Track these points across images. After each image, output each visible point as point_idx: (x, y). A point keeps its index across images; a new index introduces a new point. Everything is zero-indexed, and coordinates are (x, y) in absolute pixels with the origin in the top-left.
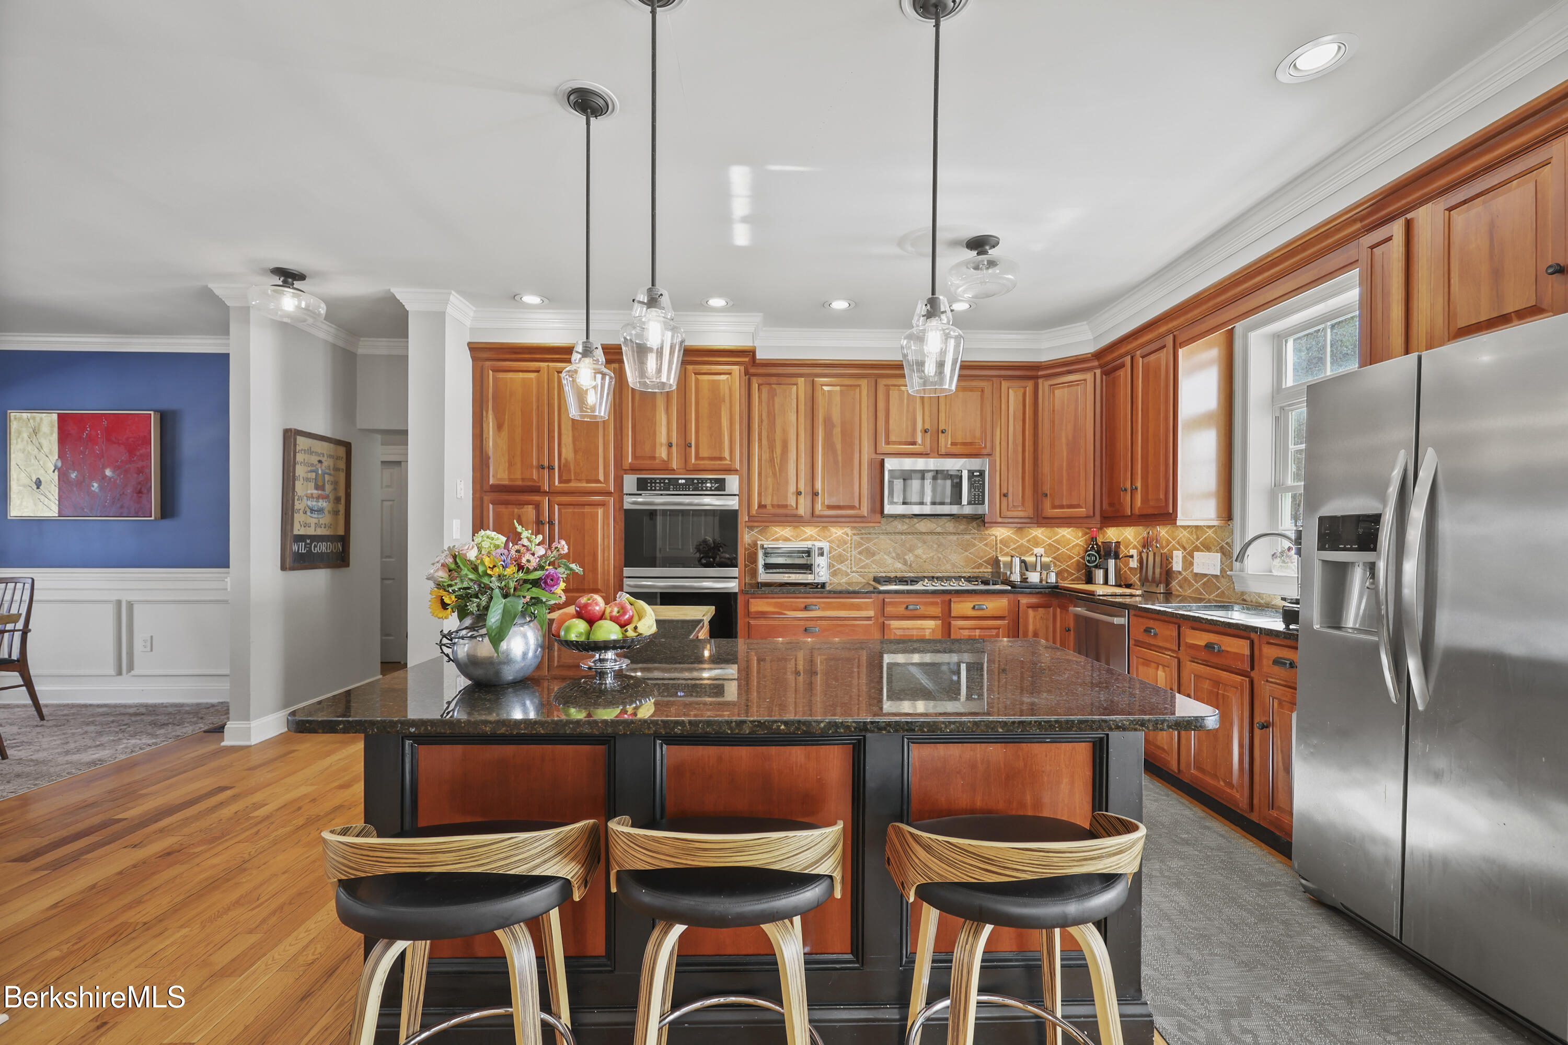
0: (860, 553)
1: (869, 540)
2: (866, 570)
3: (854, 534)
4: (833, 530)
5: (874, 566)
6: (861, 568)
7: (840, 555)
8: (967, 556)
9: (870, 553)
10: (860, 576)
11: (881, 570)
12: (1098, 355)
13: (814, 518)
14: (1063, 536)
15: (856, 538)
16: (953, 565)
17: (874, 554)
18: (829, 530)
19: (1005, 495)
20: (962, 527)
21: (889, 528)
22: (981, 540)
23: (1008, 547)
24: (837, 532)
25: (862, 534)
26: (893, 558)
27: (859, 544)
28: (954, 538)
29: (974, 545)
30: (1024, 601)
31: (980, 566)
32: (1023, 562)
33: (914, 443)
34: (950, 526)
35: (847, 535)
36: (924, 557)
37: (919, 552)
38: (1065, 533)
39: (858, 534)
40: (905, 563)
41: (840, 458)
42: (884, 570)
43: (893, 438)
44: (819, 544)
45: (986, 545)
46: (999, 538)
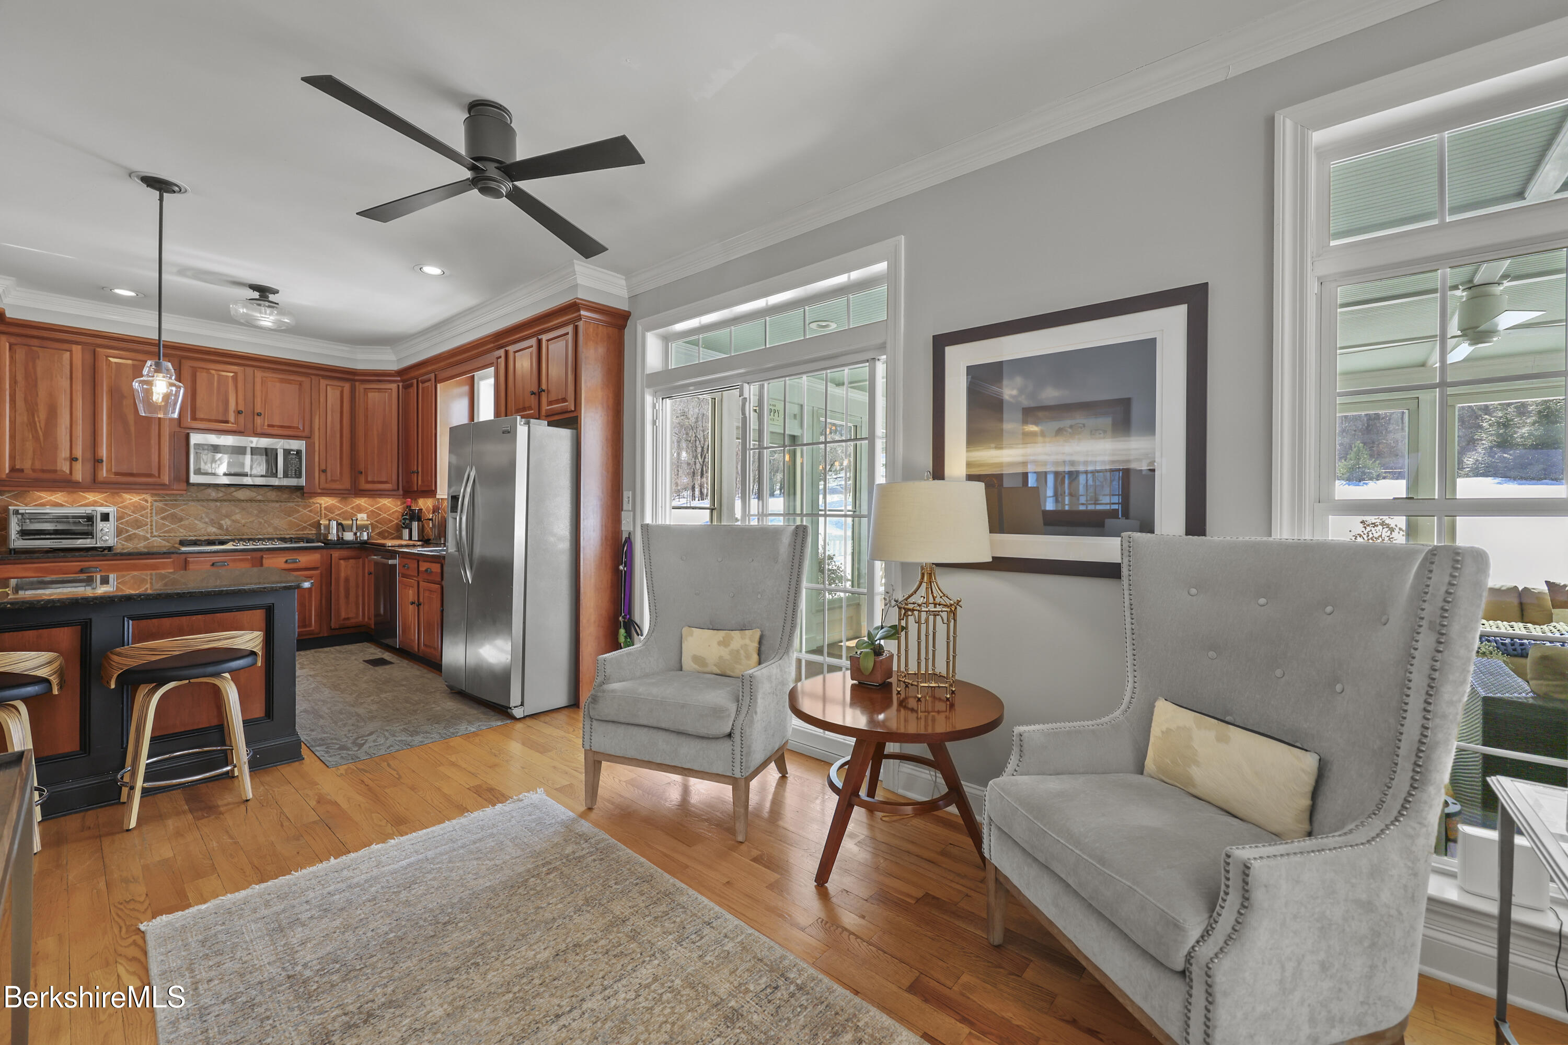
0: (163, 518)
1: (175, 506)
2: (171, 535)
3: (156, 501)
4: (127, 496)
5: (182, 531)
6: (164, 532)
7: (137, 521)
8: (291, 521)
9: (175, 518)
10: (164, 540)
11: (191, 534)
12: (401, 373)
13: (95, 484)
14: (385, 504)
15: (160, 504)
16: (276, 528)
17: (181, 520)
18: (121, 496)
19: (324, 471)
20: (285, 496)
21: (200, 495)
22: (305, 507)
23: (332, 513)
24: (132, 498)
25: (166, 501)
26: (206, 523)
27: (163, 510)
28: (277, 505)
29: (298, 512)
30: (336, 554)
31: (304, 528)
32: (339, 524)
33: (227, 422)
34: (272, 495)
35: (147, 501)
36: (243, 521)
37: (238, 517)
38: (386, 502)
39: (161, 501)
40: (220, 527)
41: (132, 429)
42: (195, 534)
43: (200, 415)
44: (105, 510)
45: (310, 511)
46: (323, 506)
